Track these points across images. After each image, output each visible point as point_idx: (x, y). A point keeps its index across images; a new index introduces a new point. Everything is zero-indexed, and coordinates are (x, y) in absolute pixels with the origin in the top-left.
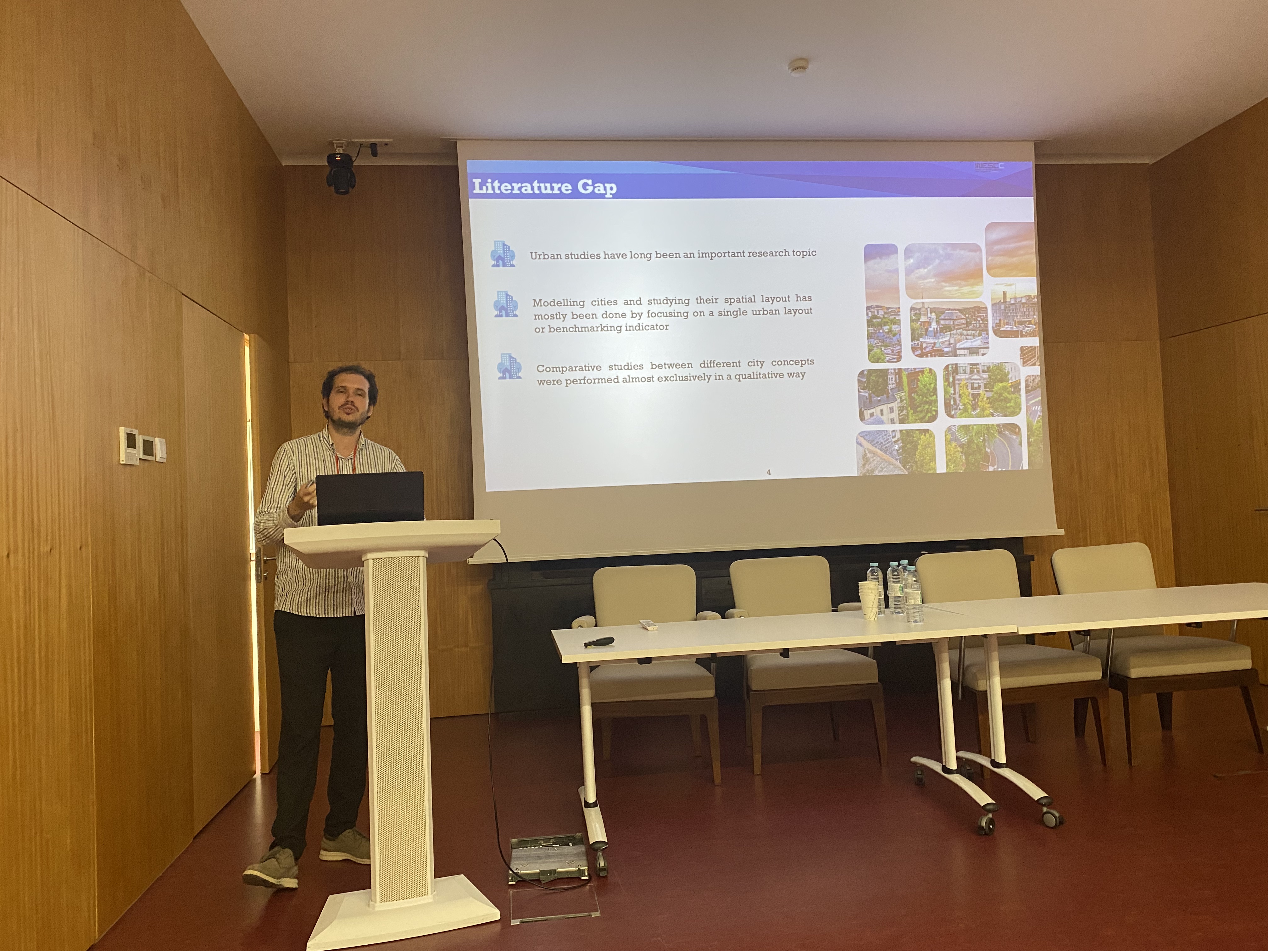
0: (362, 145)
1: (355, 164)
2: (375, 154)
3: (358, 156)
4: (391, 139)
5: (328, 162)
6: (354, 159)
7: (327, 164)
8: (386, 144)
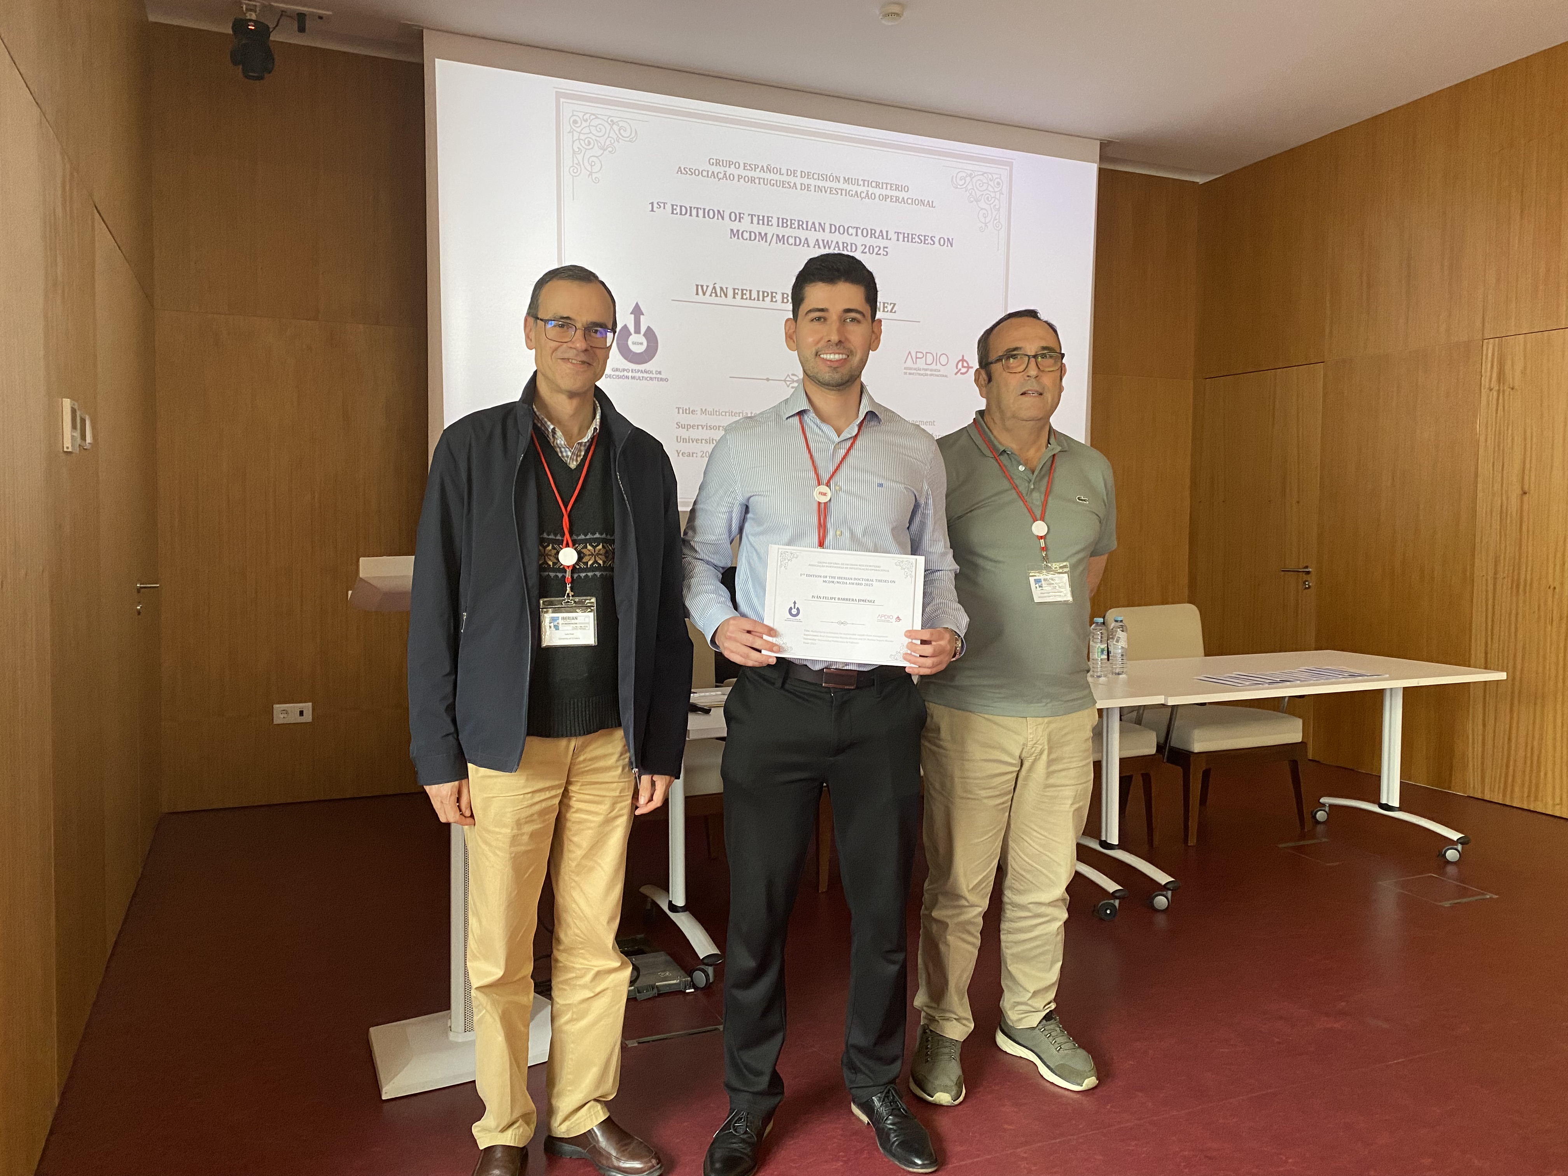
0: (284, 13)
1: (271, 38)
2: (302, 29)
3: (277, 28)
4: (328, 10)
5: (233, 28)
6: (271, 30)
7: (231, 32)
8: (321, 18)
